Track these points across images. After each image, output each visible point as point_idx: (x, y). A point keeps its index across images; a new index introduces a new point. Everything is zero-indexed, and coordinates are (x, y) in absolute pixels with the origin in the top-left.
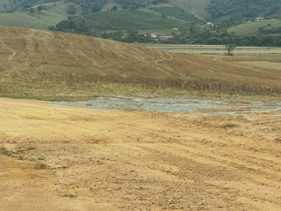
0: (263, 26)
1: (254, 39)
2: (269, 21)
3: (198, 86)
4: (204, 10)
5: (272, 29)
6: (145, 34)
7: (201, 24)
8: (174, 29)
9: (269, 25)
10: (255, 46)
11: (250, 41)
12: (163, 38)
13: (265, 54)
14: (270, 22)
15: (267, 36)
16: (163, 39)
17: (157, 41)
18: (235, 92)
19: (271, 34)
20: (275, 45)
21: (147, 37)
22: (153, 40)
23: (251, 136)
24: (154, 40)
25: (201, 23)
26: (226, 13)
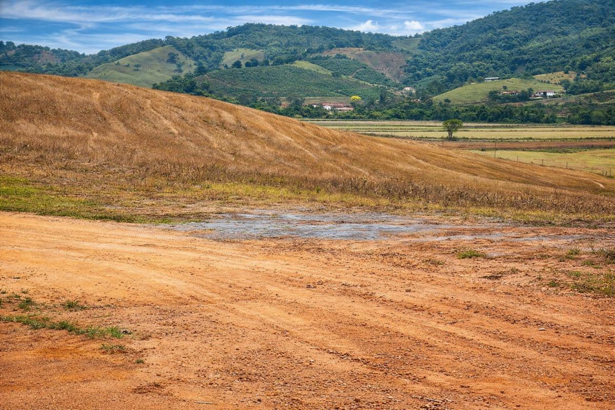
0: (495, 90)
1: (483, 111)
2: (506, 82)
3: (389, 191)
4: (401, 67)
5: (511, 95)
6: (315, 104)
7: (396, 90)
8: (354, 97)
9: (505, 88)
10: (485, 122)
11: (476, 113)
12: (340, 110)
14: (508, 83)
15: (503, 105)
16: (340, 112)
17: (332, 115)
19: (509, 102)
20: (519, 121)
21: (317, 108)
22: (325, 114)
24: (327, 114)
25: (396, 88)
26: (434, 71)
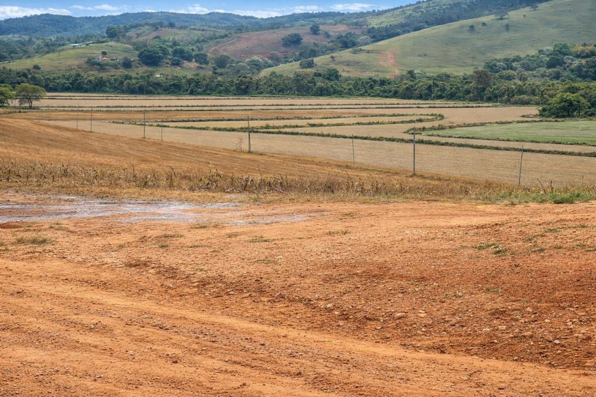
0: (93, 55)
1: (78, 80)
2: (103, 47)
5: (112, 60)
9: (104, 53)
10: (81, 92)
13: (102, 107)
14: (106, 47)
18: (46, 180)
23: (81, 260)
